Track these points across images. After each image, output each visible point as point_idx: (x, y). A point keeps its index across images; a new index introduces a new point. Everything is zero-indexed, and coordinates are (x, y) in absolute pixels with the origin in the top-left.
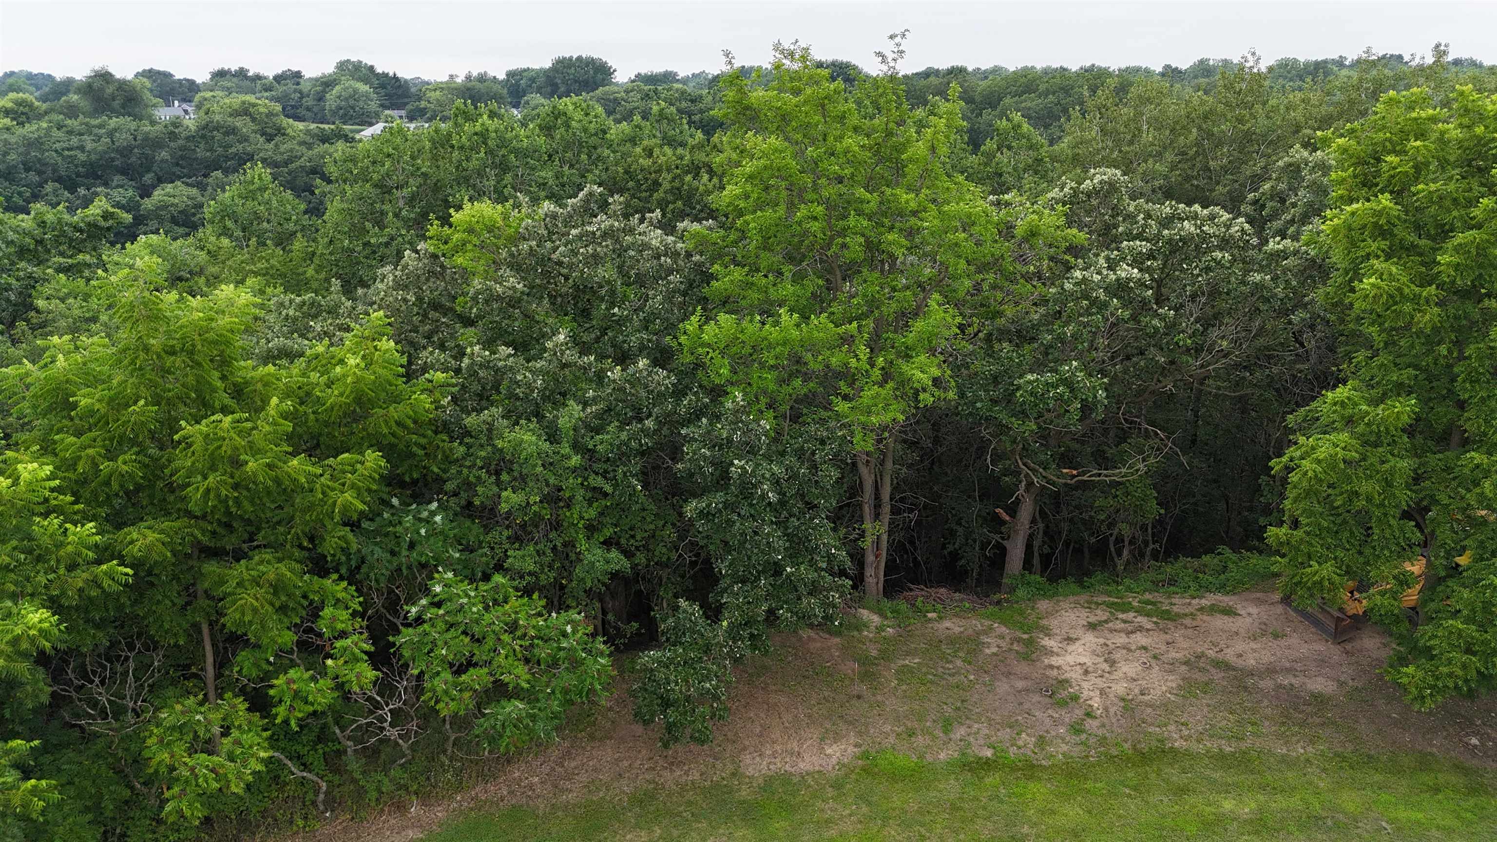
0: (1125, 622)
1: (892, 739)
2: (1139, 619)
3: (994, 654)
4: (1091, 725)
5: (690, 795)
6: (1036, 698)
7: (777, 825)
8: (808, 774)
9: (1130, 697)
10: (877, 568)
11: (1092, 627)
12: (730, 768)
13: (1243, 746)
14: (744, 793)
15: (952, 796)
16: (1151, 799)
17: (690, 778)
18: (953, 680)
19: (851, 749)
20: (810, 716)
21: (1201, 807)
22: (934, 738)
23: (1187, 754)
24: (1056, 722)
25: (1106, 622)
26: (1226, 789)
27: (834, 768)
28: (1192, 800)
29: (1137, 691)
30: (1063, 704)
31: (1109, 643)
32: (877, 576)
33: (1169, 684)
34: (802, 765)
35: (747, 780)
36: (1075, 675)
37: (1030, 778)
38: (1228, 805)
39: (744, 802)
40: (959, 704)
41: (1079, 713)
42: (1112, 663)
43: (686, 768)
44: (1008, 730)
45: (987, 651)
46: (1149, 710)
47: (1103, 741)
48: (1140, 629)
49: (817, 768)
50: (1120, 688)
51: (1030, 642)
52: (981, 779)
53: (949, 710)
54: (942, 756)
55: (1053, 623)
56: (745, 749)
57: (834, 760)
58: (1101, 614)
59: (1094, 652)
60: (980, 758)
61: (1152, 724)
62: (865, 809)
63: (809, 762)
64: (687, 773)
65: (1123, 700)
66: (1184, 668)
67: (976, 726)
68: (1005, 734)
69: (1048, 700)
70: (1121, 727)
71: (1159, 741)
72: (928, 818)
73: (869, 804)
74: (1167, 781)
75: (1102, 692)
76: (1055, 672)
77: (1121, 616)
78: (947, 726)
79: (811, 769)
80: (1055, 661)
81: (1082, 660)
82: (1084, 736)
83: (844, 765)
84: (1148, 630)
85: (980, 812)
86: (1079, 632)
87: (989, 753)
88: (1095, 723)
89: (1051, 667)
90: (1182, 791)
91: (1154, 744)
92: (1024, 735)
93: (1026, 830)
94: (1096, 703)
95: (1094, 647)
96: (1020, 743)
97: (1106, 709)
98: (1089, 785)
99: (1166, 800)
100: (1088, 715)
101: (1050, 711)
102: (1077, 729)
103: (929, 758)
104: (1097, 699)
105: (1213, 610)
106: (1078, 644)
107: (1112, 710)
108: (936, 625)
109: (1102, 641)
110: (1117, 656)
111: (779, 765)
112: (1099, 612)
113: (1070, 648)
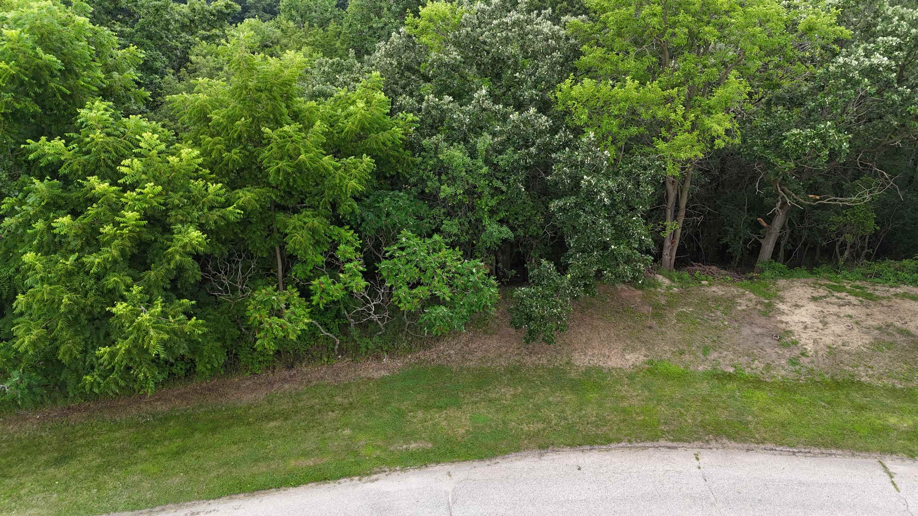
0: (838, 298)
1: (669, 355)
2: (849, 297)
3: (743, 310)
4: (804, 360)
5: (540, 372)
6: (768, 340)
7: (591, 396)
8: (613, 369)
9: (835, 346)
10: (671, 250)
11: (814, 299)
12: (566, 359)
13: (910, 385)
14: (573, 375)
15: (704, 393)
16: (838, 411)
17: (541, 362)
18: (715, 323)
19: (642, 358)
20: (618, 336)
21: (873, 419)
22: (696, 357)
23: (870, 386)
24: (779, 356)
25: (825, 297)
26: (893, 411)
27: (630, 367)
28: (868, 414)
29: (840, 343)
30: (786, 346)
31: (825, 311)
32: (671, 255)
33: (864, 341)
34: (610, 363)
35: (575, 368)
36: (797, 328)
37: (758, 388)
38: (893, 420)
39: (572, 380)
40: (715, 339)
41: (797, 352)
42: (825, 324)
43: (539, 356)
44: (746, 358)
45: (739, 308)
46: (847, 356)
47: (811, 371)
48: (849, 304)
49: (619, 366)
50: (828, 340)
51: (769, 306)
52: (725, 385)
53: (708, 342)
54: (700, 368)
55: (787, 294)
56: (575, 350)
57: (631, 363)
58: (822, 292)
59: (813, 315)
60: (725, 372)
61: (848, 365)
62: (646, 393)
63: (614, 362)
64: (539, 359)
65: (830, 347)
66: (877, 332)
67: (725, 353)
68: (744, 360)
69: (776, 342)
70: (825, 364)
71: (850, 376)
72: (686, 404)
73: (650, 391)
74: (852, 402)
75: (815, 341)
76: (784, 325)
77: (836, 294)
78: (706, 350)
79: (615, 366)
80: (784, 318)
81: (804, 319)
82: (798, 367)
83: (636, 366)
84: (854, 305)
85: (721, 404)
86: (804, 302)
87: (731, 370)
88: (807, 360)
89: (782, 322)
90: (862, 408)
91: (847, 377)
92: (756, 362)
93: (750, 418)
94: (810, 347)
95: (814, 312)
96: (754, 366)
97: (816, 352)
98: (797, 397)
99: (849, 412)
100: (803, 354)
101: (776, 349)
102: (793, 362)
103: (692, 368)
104: (811, 345)
105: (904, 296)
106: (802, 309)
107: (820, 353)
108: (707, 289)
109: (820, 309)
110: (829, 319)
111: (596, 362)
112: (821, 290)
113: (797, 311)
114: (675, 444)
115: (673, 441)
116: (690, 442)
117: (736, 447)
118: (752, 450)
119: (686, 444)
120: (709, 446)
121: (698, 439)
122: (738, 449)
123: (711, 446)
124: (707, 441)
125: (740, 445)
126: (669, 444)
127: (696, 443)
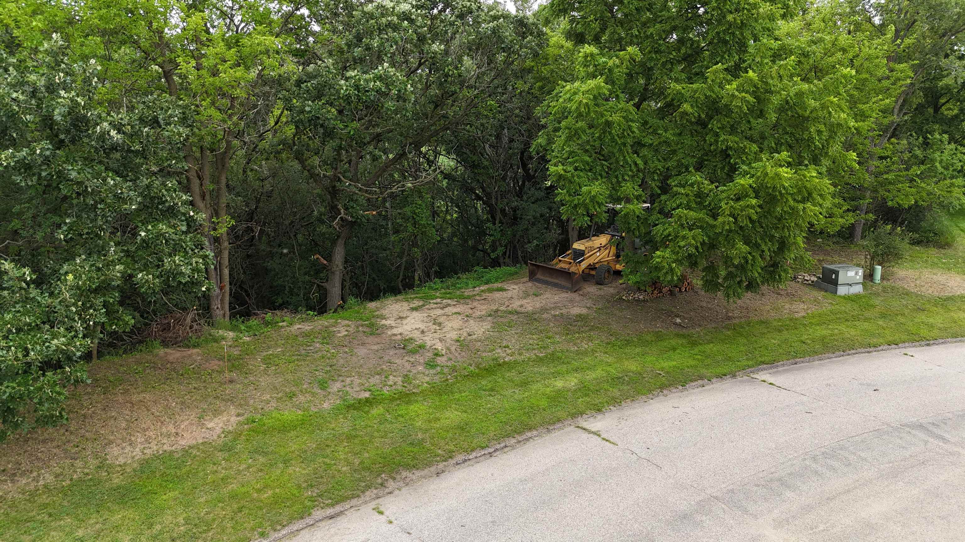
0: (437, 304)
1: (273, 404)
2: (445, 301)
3: (346, 336)
4: (439, 360)
6: (392, 352)
8: (190, 447)
9: (462, 339)
11: (413, 309)
12: (93, 463)
13: (549, 351)
14: (117, 480)
15: (346, 430)
16: (506, 393)
19: (234, 419)
21: (542, 390)
22: (314, 395)
23: (516, 362)
24: (413, 364)
25: (424, 305)
26: (556, 375)
27: (219, 437)
28: (534, 387)
29: (465, 334)
30: (413, 352)
31: (431, 315)
33: (484, 327)
34: (183, 442)
35: (119, 469)
36: (416, 335)
37: (409, 403)
38: (559, 384)
40: (328, 369)
41: (430, 355)
42: (440, 324)
44: (378, 377)
45: (339, 335)
46: (479, 343)
47: (454, 369)
48: (449, 305)
49: (201, 441)
50: (454, 335)
51: (371, 325)
52: (367, 413)
53: (320, 375)
54: (326, 405)
55: (385, 312)
56: (111, 442)
57: (218, 431)
58: (417, 303)
59: (423, 321)
60: (360, 400)
61: (485, 351)
62: (262, 459)
63: (190, 438)
65: (458, 341)
66: (489, 318)
67: (348, 379)
68: (376, 380)
69: (402, 351)
70: (463, 357)
71: (493, 360)
73: (265, 454)
74: (512, 381)
75: (441, 340)
76: (399, 337)
77: (432, 301)
78: (323, 385)
79: (194, 442)
80: (395, 331)
81: (417, 326)
82: (439, 369)
83: (230, 432)
84: (454, 305)
85: (376, 434)
86: (408, 313)
87: (367, 395)
88: (444, 359)
89: (395, 335)
90: (524, 384)
91: (491, 363)
92: (391, 377)
94: (439, 346)
95: (422, 318)
96: (390, 383)
97: (448, 349)
98: (457, 396)
100: (436, 355)
101: (406, 358)
102: (431, 365)
103: (314, 409)
104: (440, 344)
105: (490, 291)
106: (408, 319)
107: (453, 349)
108: (288, 329)
109: (426, 315)
110: (442, 319)
111: (155, 448)
112: (415, 302)
113: (404, 322)
114: (338, 508)
115: (333, 505)
116: (359, 496)
117: (422, 477)
118: (443, 472)
119: (354, 502)
120: (387, 490)
121: (368, 487)
122: (425, 477)
123: (390, 489)
124: (382, 485)
125: (426, 472)
126: (330, 511)
127: (367, 493)
